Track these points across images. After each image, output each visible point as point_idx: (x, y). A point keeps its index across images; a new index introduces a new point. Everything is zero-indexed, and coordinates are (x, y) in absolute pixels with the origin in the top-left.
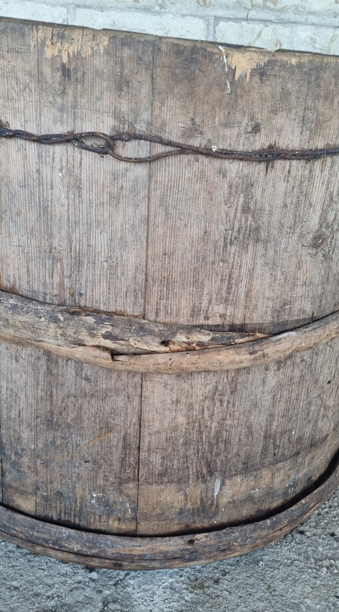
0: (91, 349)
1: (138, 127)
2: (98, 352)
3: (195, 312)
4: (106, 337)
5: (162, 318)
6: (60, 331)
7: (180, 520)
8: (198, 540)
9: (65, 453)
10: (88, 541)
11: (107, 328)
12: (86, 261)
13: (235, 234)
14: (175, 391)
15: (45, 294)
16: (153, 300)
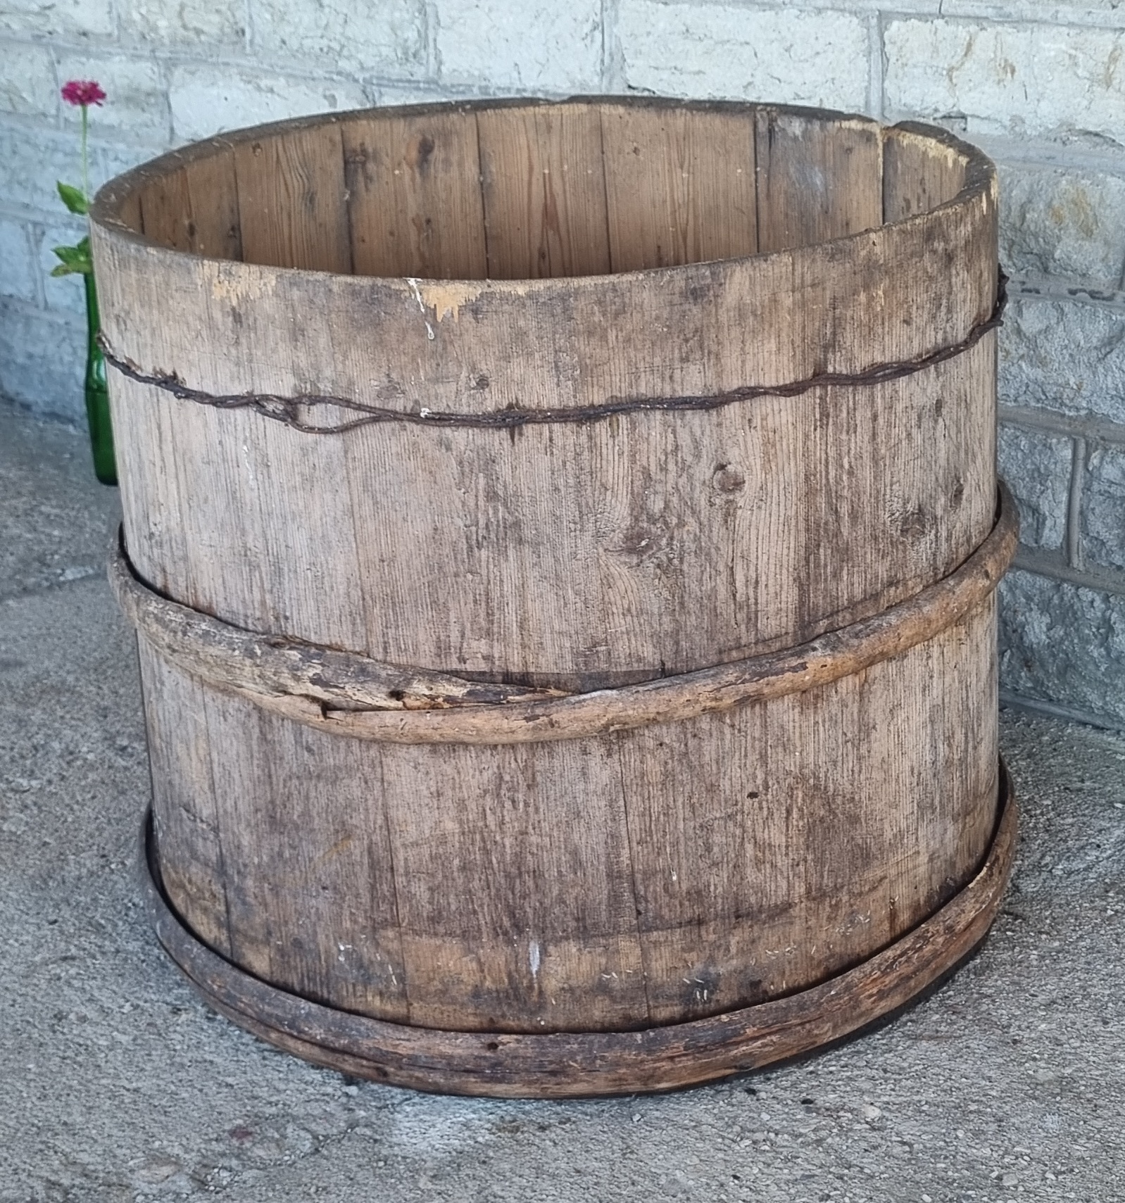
0: (299, 699)
1: (322, 387)
2: (306, 704)
3: (442, 649)
4: (316, 681)
5: (393, 657)
6: (257, 671)
7: (477, 1008)
8: (504, 1044)
9: (297, 872)
10: (334, 1024)
11: (314, 670)
12: (286, 569)
13: (482, 532)
14: (432, 775)
15: (246, 616)
16: (377, 628)
